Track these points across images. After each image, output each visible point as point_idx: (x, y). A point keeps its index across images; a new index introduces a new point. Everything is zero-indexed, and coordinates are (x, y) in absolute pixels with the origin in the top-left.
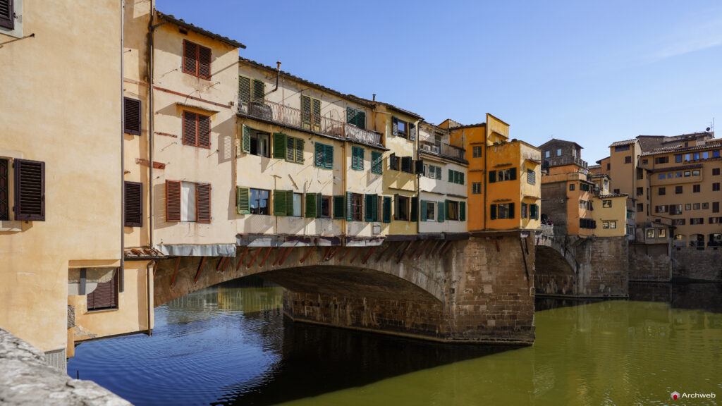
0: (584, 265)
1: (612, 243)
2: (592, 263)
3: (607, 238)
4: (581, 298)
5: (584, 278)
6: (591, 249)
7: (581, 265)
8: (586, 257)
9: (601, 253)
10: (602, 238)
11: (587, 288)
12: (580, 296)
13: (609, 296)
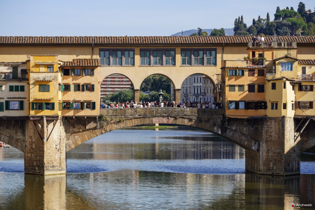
0: (262, 144)
1: (277, 123)
2: (267, 141)
3: (274, 118)
4: (261, 174)
5: (262, 156)
6: (266, 129)
7: (261, 143)
8: (263, 136)
9: (271, 132)
10: (271, 119)
11: (264, 166)
12: (261, 173)
13: (275, 174)
